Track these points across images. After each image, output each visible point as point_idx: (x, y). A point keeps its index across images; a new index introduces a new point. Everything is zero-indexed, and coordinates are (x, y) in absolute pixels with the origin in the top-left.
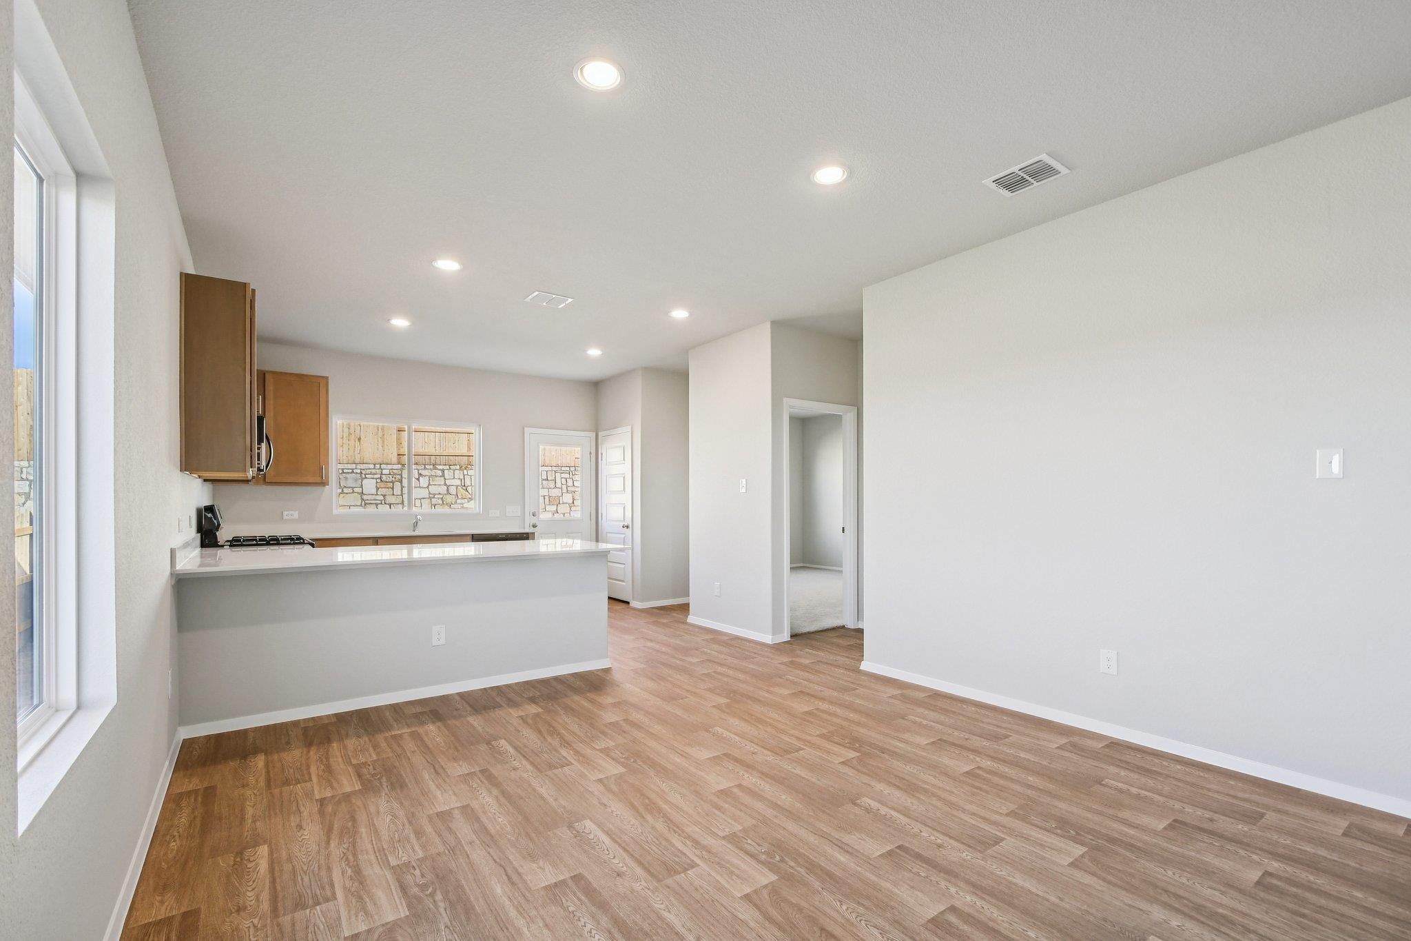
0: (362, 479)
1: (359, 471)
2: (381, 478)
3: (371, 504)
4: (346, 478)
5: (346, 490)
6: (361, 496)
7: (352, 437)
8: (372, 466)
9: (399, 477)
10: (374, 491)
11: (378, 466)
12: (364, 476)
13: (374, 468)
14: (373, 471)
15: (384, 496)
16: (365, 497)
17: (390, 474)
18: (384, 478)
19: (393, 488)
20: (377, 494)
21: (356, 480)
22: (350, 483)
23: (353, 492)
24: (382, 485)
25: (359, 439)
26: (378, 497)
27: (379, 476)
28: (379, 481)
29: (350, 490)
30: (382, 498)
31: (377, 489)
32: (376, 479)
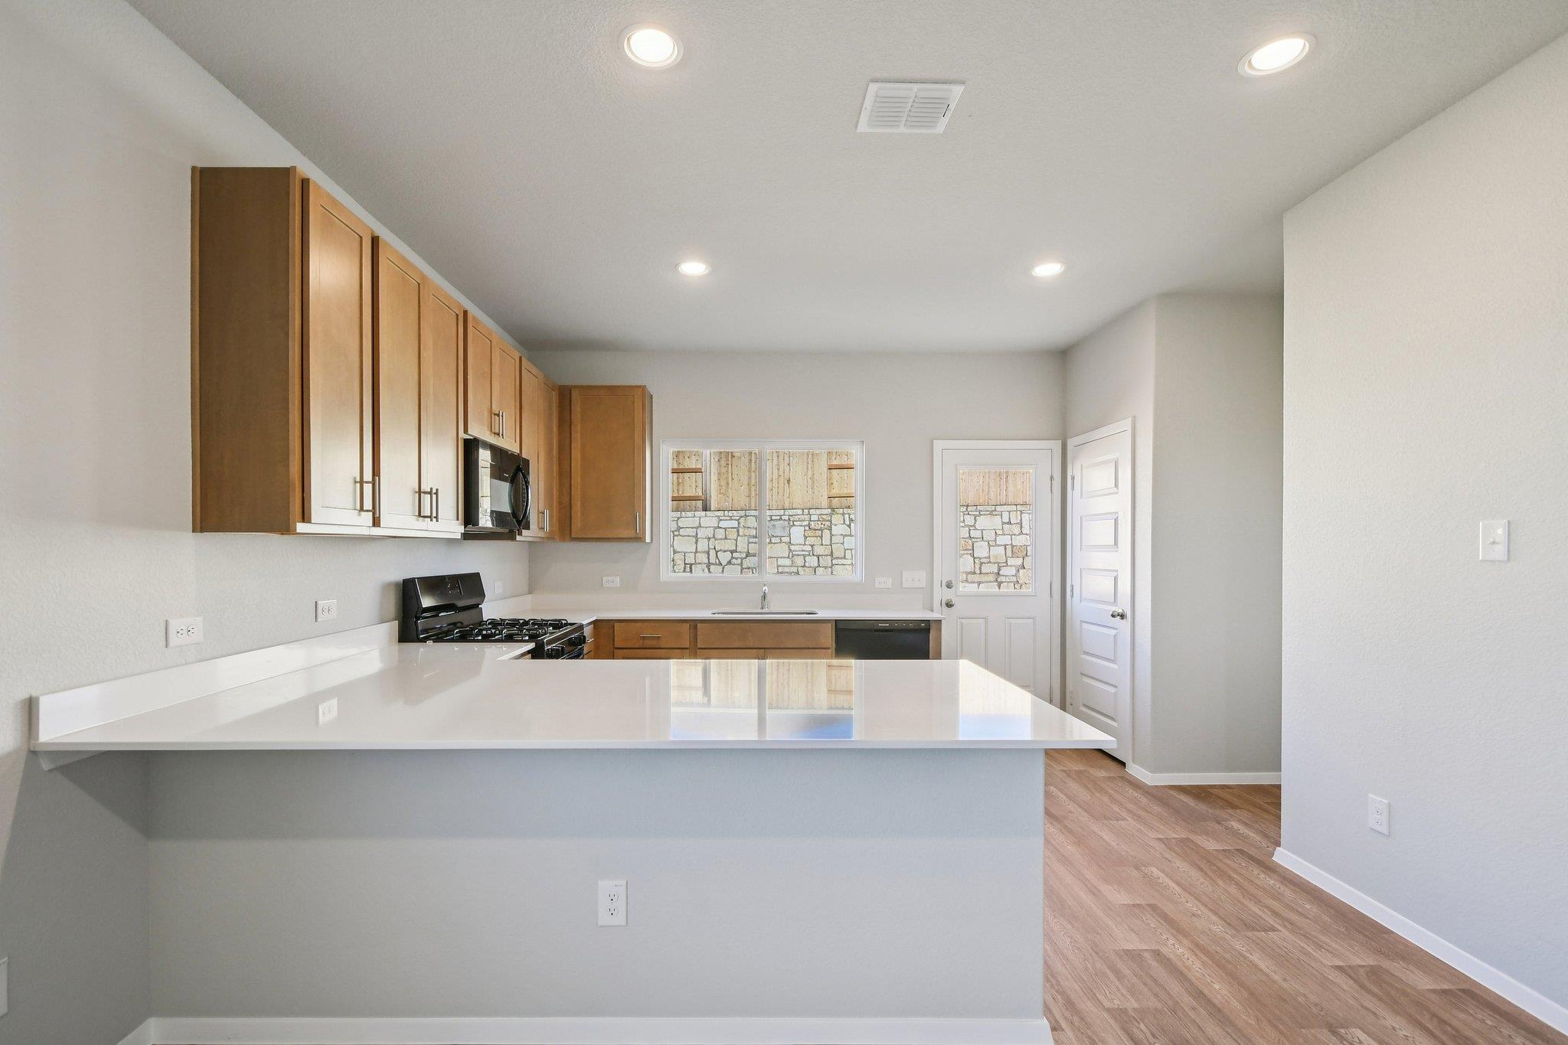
0: (791, 527)
1: (787, 518)
2: (809, 525)
3: (799, 555)
4: (774, 526)
5: (774, 540)
6: (789, 547)
7: (782, 479)
8: (800, 512)
9: (829, 524)
10: (802, 541)
11: (806, 511)
12: (792, 524)
13: (803, 514)
14: (802, 517)
15: (812, 546)
16: (792, 548)
17: (819, 520)
18: (812, 524)
19: (821, 537)
20: (805, 544)
21: (784, 528)
22: (778, 532)
23: (781, 542)
24: (810, 533)
25: (789, 481)
26: (805, 548)
27: (806, 523)
28: (807, 528)
29: (778, 540)
30: (810, 548)
31: (806, 537)
32: (805, 526)
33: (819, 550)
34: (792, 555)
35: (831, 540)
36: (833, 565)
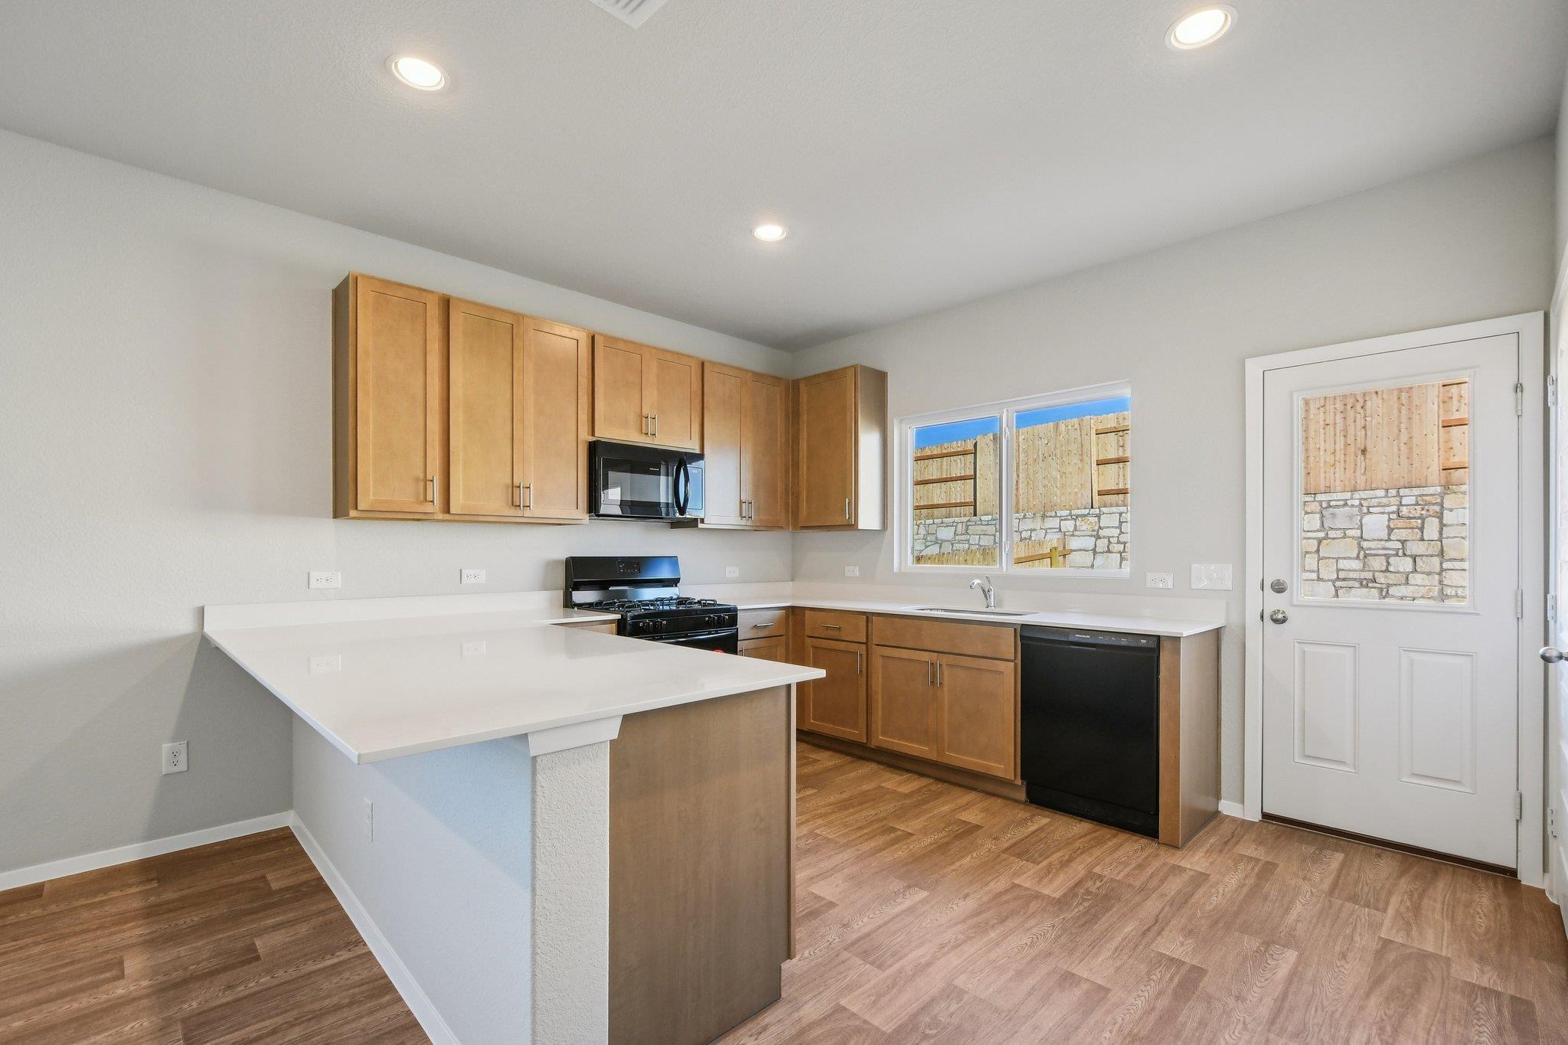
1: (1357, 503)
2: (1398, 513)
3: (1377, 555)
4: (1334, 515)
5: (1332, 534)
6: (1359, 544)
7: (1352, 449)
8: (1382, 493)
9: (1437, 508)
10: (1384, 534)
11: (1393, 492)
12: (1365, 510)
13: (1386, 496)
14: (1384, 501)
15: (1403, 542)
16: (1365, 544)
17: (1417, 504)
18: (1404, 511)
19: (1422, 529)
20: (1389, 540)
21: (1351, 517)
23: (1345, 536)
24: (1400, 523)
25: (1364, 451)
26: (1389, 545)
27: (1394, 508)
28: (1394, 516)
29: (1339, 534)
30: (1399, 545)
32: (1389, 513)
33: (1414, 548)
34: (1364, 555)
35: (1441, 532)
36: (1442, 570)
